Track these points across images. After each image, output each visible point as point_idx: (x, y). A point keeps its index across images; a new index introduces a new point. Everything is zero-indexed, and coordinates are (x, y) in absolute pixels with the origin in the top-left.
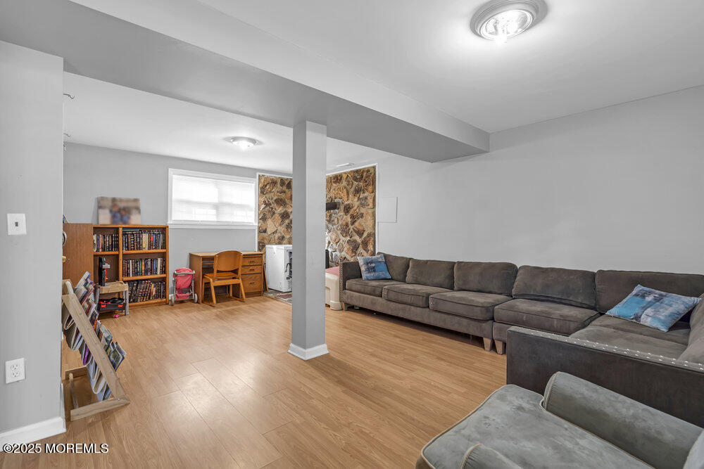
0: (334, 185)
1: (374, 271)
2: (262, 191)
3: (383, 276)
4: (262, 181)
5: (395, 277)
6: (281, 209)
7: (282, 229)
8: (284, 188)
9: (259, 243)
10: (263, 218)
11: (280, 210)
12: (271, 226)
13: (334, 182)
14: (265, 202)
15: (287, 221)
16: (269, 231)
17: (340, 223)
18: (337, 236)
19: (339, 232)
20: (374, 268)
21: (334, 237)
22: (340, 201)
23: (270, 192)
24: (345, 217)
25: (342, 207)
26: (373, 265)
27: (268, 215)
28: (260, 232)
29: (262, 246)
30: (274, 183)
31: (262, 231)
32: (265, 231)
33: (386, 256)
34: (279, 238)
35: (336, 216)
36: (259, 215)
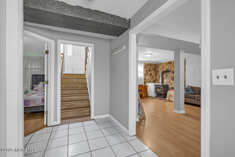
0: (168, 65)
1: (188, 91)
2: (145, 67)
3: (191, 93)
4: (145, 64)
5: (196, 93)
6: (150, 72)
7: (150, 78)
8: (151, 66)
9: (144, 82)
10: (145, 75)
11: (149, 73)
12: (147, 77)
13: (168, 64)
14: (146, 70)
15: (151, 76)
16: (147, 79)
17: (171, 76)
18: (170, 80)
19: (170, 79)
20: (188, 90)
21: (168, 81)
22: (171, 70)
23: (147, 67)
24: (173, 75)
25: (172, 72)
26: (188, 89)
27: (147, 74)
28: (144, 79)
29: (145, 83)
30: (148, 65)
31: (145, 79)
32: (146, 79)
33: (191, 87)
34: (149, 81)
35: (169, 74)
36: (144, 74)
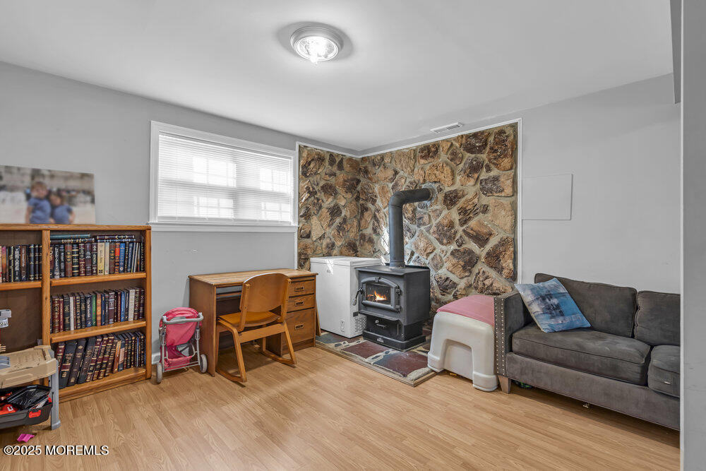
0: (422, 161)
1: (562, 314)
2: (304, 171)
3: (578, 324)
4: (305, 155)
5: (599, 321)
6: (330, 200)
7: (331, 232)
8: (335, 169)
9: (300, 254)
10: (305, 215)
11: (328, 202)
12: (317, 227)
13: (422, 157)
14: (308, 188)
15: (338, 220)
16: (314, 236)
17: (434, 222)
18: (429, 243)
19: (432, 237)
20: (558, 307)
21: (422, 245)
22: (435, 186)
23: (316, 173)
24: (445, 212)
25: (441, 197)
26: (555, 301)
27: (313, 210)
28: (301, 237)
29: (303, 260)
30: (320, 159)
31: (304, 235)
32: (308, 236)
33: (564, 282)
34: (327, 246)
35: (424, 211)
36: (300, 209)
